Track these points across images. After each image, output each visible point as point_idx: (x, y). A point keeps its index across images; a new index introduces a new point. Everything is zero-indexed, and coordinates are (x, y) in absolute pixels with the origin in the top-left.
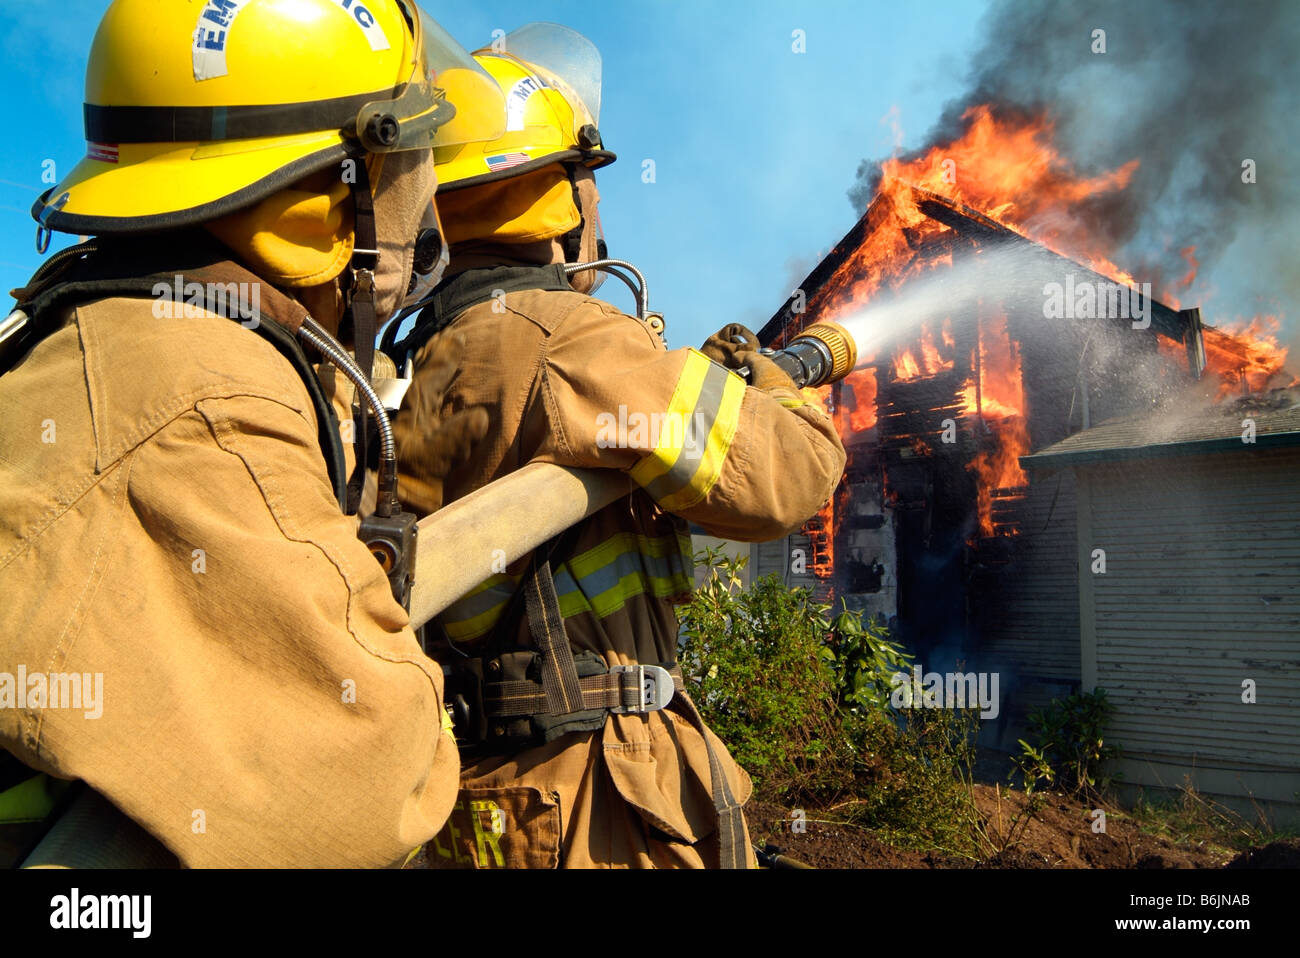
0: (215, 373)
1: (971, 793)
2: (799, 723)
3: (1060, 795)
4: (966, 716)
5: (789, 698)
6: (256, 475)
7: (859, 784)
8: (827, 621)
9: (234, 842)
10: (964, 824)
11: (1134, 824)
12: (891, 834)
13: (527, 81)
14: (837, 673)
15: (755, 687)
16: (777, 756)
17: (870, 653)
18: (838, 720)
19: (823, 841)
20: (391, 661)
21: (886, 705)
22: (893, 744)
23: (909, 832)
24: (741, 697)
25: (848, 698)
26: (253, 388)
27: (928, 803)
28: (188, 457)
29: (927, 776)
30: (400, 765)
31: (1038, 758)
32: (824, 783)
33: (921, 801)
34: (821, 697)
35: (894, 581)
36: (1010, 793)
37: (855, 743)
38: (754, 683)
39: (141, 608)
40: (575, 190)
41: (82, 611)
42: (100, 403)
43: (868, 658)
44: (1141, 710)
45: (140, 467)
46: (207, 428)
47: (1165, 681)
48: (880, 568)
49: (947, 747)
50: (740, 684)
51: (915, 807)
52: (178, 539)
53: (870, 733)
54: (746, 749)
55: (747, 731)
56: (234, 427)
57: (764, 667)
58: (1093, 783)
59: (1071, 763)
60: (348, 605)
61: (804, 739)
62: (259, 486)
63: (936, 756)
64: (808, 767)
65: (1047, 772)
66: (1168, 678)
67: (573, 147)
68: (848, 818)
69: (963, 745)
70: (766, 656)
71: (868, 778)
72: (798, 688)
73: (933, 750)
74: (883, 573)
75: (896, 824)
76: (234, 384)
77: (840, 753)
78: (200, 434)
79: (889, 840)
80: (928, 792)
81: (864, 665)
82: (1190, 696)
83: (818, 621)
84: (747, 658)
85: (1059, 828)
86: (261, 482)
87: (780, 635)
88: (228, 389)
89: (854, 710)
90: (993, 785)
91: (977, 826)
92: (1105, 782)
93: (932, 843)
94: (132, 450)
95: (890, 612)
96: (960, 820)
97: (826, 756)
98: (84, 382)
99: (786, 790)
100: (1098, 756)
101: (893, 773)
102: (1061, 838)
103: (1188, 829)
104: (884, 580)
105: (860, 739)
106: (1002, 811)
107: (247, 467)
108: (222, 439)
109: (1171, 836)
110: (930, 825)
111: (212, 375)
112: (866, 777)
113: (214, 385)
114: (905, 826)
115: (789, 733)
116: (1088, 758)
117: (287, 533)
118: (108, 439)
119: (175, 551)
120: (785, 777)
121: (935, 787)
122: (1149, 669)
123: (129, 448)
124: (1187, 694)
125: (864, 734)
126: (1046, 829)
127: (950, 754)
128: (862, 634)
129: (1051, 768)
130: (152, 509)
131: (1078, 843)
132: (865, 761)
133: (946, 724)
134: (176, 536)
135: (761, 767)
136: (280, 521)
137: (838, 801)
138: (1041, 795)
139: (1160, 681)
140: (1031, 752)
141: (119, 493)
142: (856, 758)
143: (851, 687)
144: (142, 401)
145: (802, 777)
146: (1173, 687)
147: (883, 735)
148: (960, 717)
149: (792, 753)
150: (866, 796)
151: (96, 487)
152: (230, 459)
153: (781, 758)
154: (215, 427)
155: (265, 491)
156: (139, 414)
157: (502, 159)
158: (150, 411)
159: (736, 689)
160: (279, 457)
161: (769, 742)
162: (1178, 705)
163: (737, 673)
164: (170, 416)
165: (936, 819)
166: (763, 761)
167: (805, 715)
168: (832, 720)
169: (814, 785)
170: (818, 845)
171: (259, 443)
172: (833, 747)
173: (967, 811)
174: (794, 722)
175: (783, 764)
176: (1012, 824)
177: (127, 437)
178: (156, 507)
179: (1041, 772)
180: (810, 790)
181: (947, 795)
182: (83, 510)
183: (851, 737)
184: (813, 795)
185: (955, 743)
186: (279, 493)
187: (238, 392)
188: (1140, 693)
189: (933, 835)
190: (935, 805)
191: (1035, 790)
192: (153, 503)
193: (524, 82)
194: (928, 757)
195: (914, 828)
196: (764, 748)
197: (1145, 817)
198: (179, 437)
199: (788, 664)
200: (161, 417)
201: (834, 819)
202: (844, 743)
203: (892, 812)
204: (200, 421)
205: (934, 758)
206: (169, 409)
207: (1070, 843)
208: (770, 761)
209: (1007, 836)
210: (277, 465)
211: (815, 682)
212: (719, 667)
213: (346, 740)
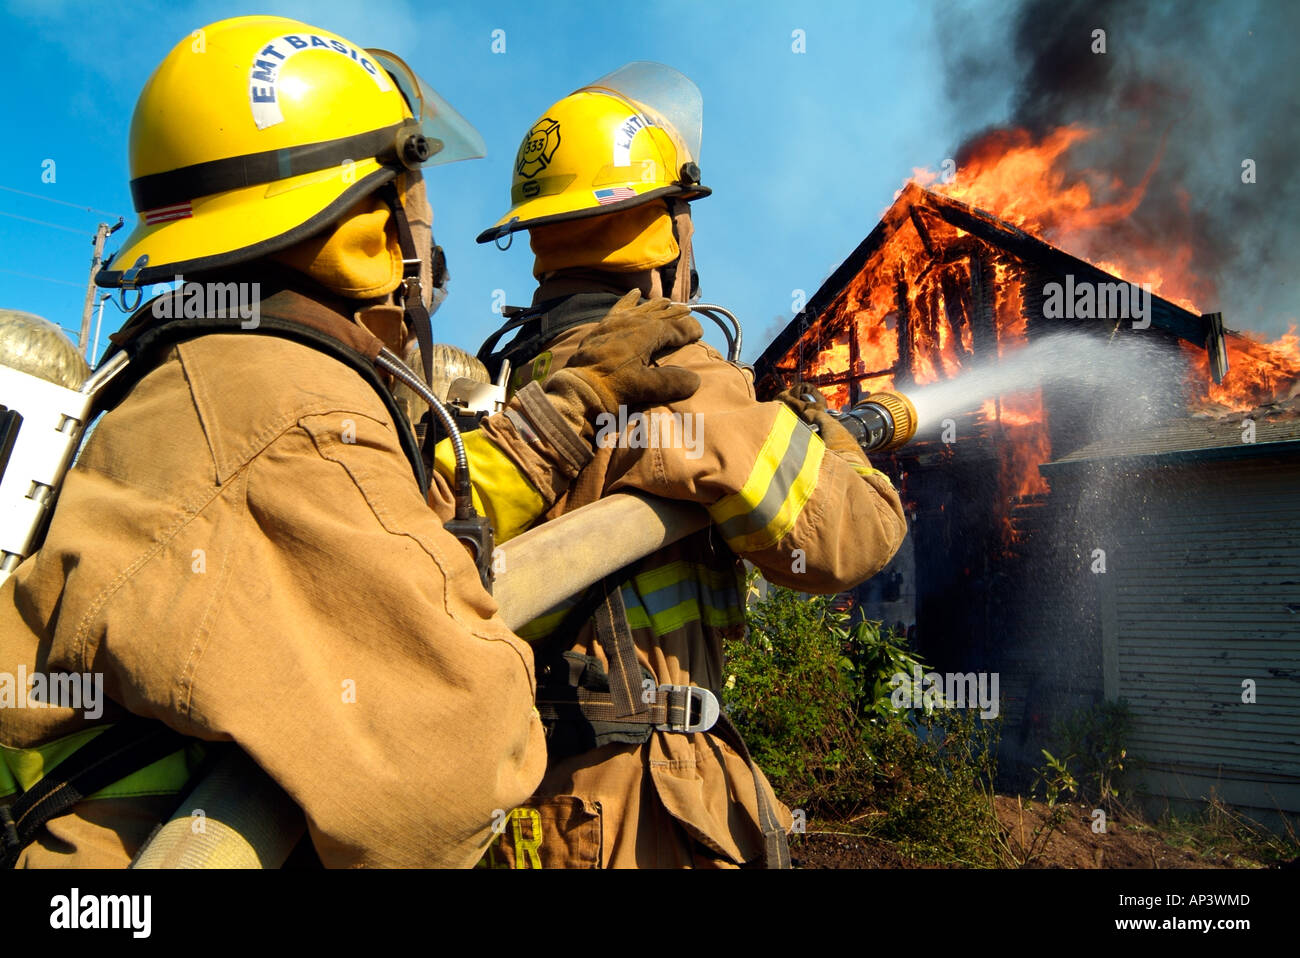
0: (312, 394)
1: (992, 804)
2: (817, 734)
3: (1083, 806)
4: (987, 726)
5: (808, 709)
6: (356, 478)
7: (879, 796)
8: (846, 630)
9: (358, 795)
10: (986, 836)
11: (1159, 836)
12: (911, 847)
13: (634, 119)
14: (856, 684)
15: (773, 698)
16: (796, 767)
17: (890, 663)
18: (857, 732)
19: (842, 854)
20: (486, 639)
21: (906, 716)
22: (913, 755)
23: (930, 845)
24: (759, 708)
25: (867, 708)
26: (345, 405)
27: (949, 814)
28: (297, 467)
29: (947, 788)
30: (495, 730)
31: (1061, 770)
32: (843, 795)
33: (941, 813)
34: (840, 707)
35: (913, 590)
36: (1033, 806)
37: (874, 754)
38: (772, 694)
39: (269, 596)
40: (675, 223)
41: (219, 599)
42: (212, 424)
43: (887, 669)
44: (1164, 721)
45: (256, 478)
46: (310, 441)
47: (1189, 691)
48: (899, 577)
49: (968, 758)
50: (758, 695)
51: (936, 819)
52: (294, 539)
53: (890, 744)
54: (765, 760)
55: (766, 742)
56: (333, 439)
57: (782, 677)
58: (1116, 794)
59: (1093, 774)
60: (445, 589)
61: (824, 750)
62: (359, 488)
63: (957, 767)
64: (827, 778)
65: (1070, 783)
66: (1192, 688)
67: (674, 183)
68: (868, 830)
69: (983, 758)
70: (785, 665)
71: (888, 789)
72: (817, 699)
73: (954, 762)
74: (902, 582)
75: (917, 836)
76: (330, 402)
77: (859, 764)
78: (304, 447)
79: (910, 853)
80: (949, 803)
81: (884, 675)
82: (1215, 706)
83: (837, 631)
84: (766, 668)
85: (1082, 840)
86: (361, 485)
87: (798, 645)
88: (325, 407)
89: (874, 720)
90: (1014, 796)
91: (998, 839)
92: (1129, 794)
93: (954, 856)
94: (247, 464)
95: (909, 622)
96: (981, 832)
97: (845, 767)
98: (193, 408)
99: (805, 801)
100: (1121, 767)
101: (913, 784)
102: (1084, 850)
103: (1212, 842)
104: (903, 589)
105: (879, 750)
106: (1024, 824)
107: (348, 472)
108: (323, 450)
109: (1197, 849)
110: (951, 837)
111: (309, 395)
112: (886, 789)
113: (312, 404)
114: (926, 838)
115: (809, 744)
116: (1112, 768)
117: (387, 527)
118: (223, 455)
119: (290, 549)
120: (804, 789)
121: (956, 798)
122: (1174, 678)
123: (244, 462)
124: (1212, 705)
125: (884, 744)
126: (1069, 842)
127: (972, 765)
128: (882, 644)
129: (1074, 779)
130: (269, 515)
131: (1101, 855)
132: (885, 772)
133: (967, 735)
134: (292, 536)
135: (779, 778)
136: (380, 517)
137: (857, 813)
138: (1064, 807)
139: (1183, 691)
140: (1055, 763)
141: (239, 501)
142: (875, 769)
143: (870, 697)
144: (251, 421)
145: (821, 788)
146: (1197, 696)
147: (903, 746)
148: (981, 728)
149: (811, 764)
150: (886, 808)
151: (219, 498)
152: (332, 467)
153: (800, 770)
154: (317, 439)
155: (365, 492)
156: (250, 433)
157: (610, 193)
158: (259, 429)
159: (755, 700)
160: (374, 462)
161: (787, 753)
162: (1204, 716)
163: (755, 683)
164: (277, 433)
165: (956, 831)
166: (782, 772)
167: (823, 726)
168: (852, 731)
169: (832, 797)
170: (838, 858)
171: (356, 452)
172: (853, 758)
173: (988, 822)
174: (813, 733)
175: (802, 775)
176: (1035, 837)
177: (241, 453)
178: (272, 512)
179: (1064, 783)
180: (830, 802)
181: (968, 807)
182: (209, 517)
183: (871, 748)
184: (832, 806)
185: (976, 753)
186: (378, 494)
187: (333, 409)
188: (1163, 702)
189: (954, 848)
190: (956, 817)
191: (1058, 801)
192: (269, 509)
193: (631, 120)
194: (949, 769)
195: (935, 841)
196: (782, 759)
197: (1170, 829)
198: (287, 450)
199: (807, 673)
200: (269, 434)
201: (854, 832)
202: (864, 755)
203: (912, 824)
204: (304, 435)
205: (955, 769)
206: (275, 426)
207: (1093, 856)
208: (789, 772)
209: (1029, 848)
210: (372, 469)
211: (834, 692)
212: (737, 678)
213: (447, 707)
